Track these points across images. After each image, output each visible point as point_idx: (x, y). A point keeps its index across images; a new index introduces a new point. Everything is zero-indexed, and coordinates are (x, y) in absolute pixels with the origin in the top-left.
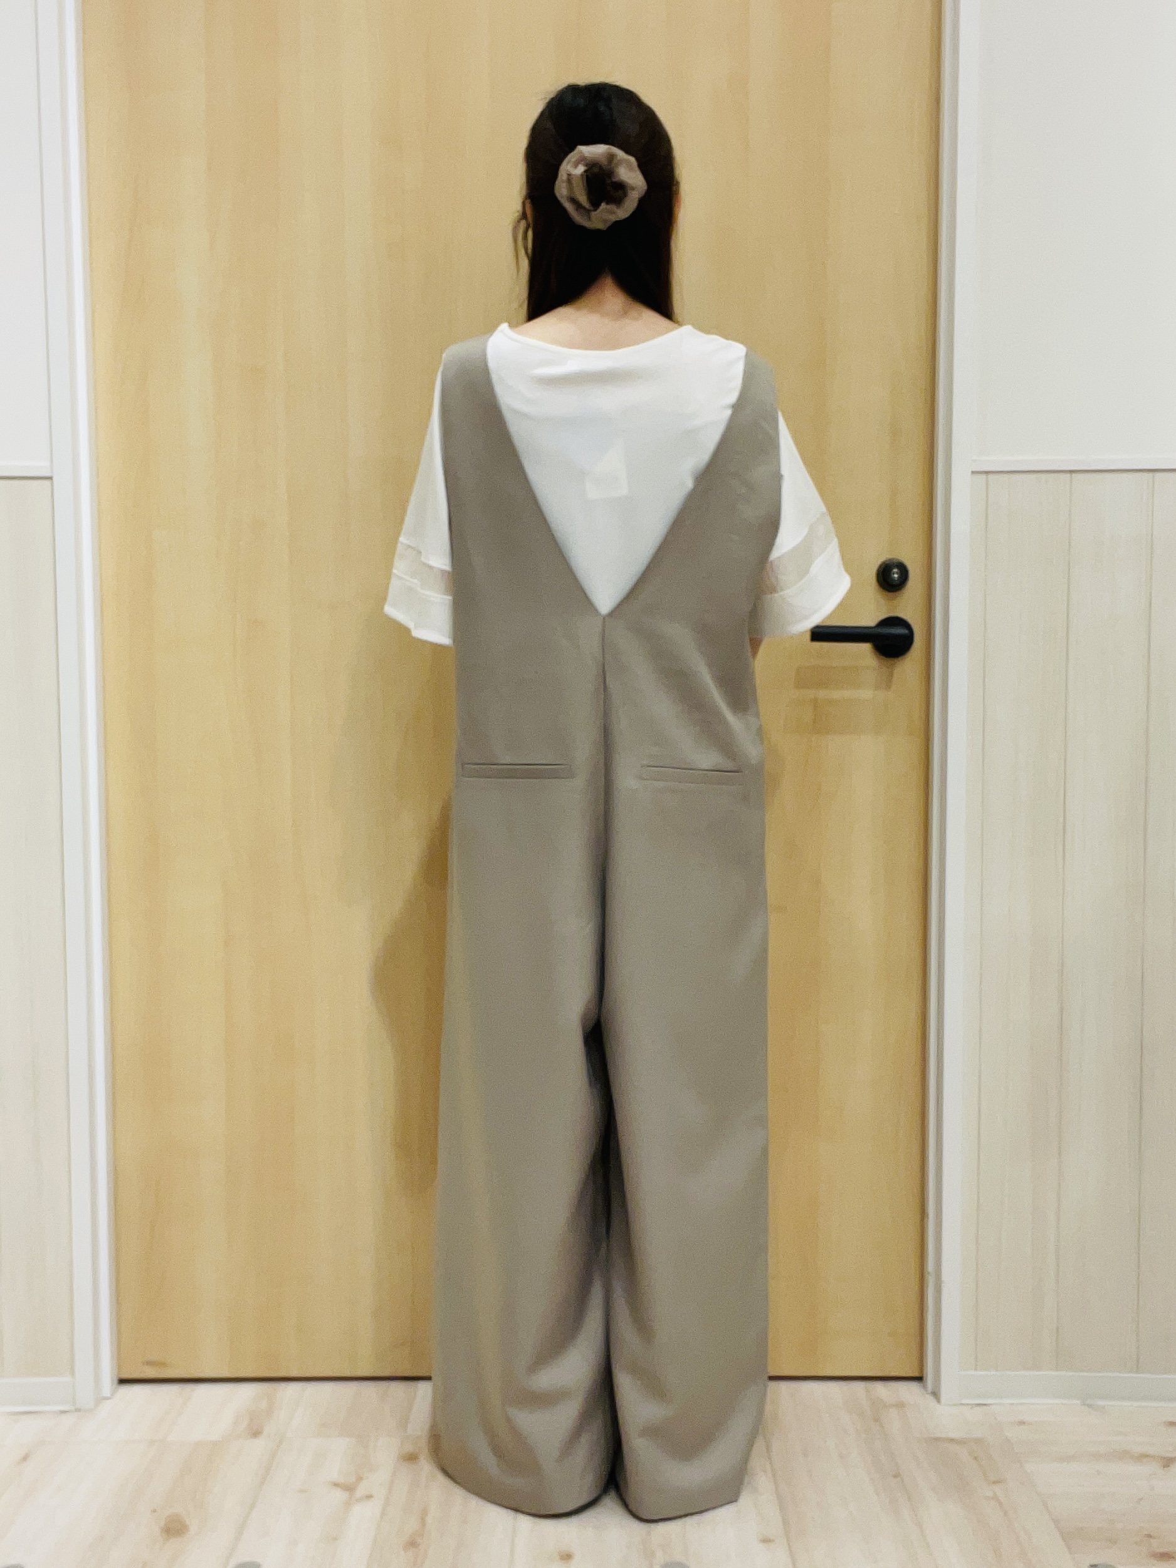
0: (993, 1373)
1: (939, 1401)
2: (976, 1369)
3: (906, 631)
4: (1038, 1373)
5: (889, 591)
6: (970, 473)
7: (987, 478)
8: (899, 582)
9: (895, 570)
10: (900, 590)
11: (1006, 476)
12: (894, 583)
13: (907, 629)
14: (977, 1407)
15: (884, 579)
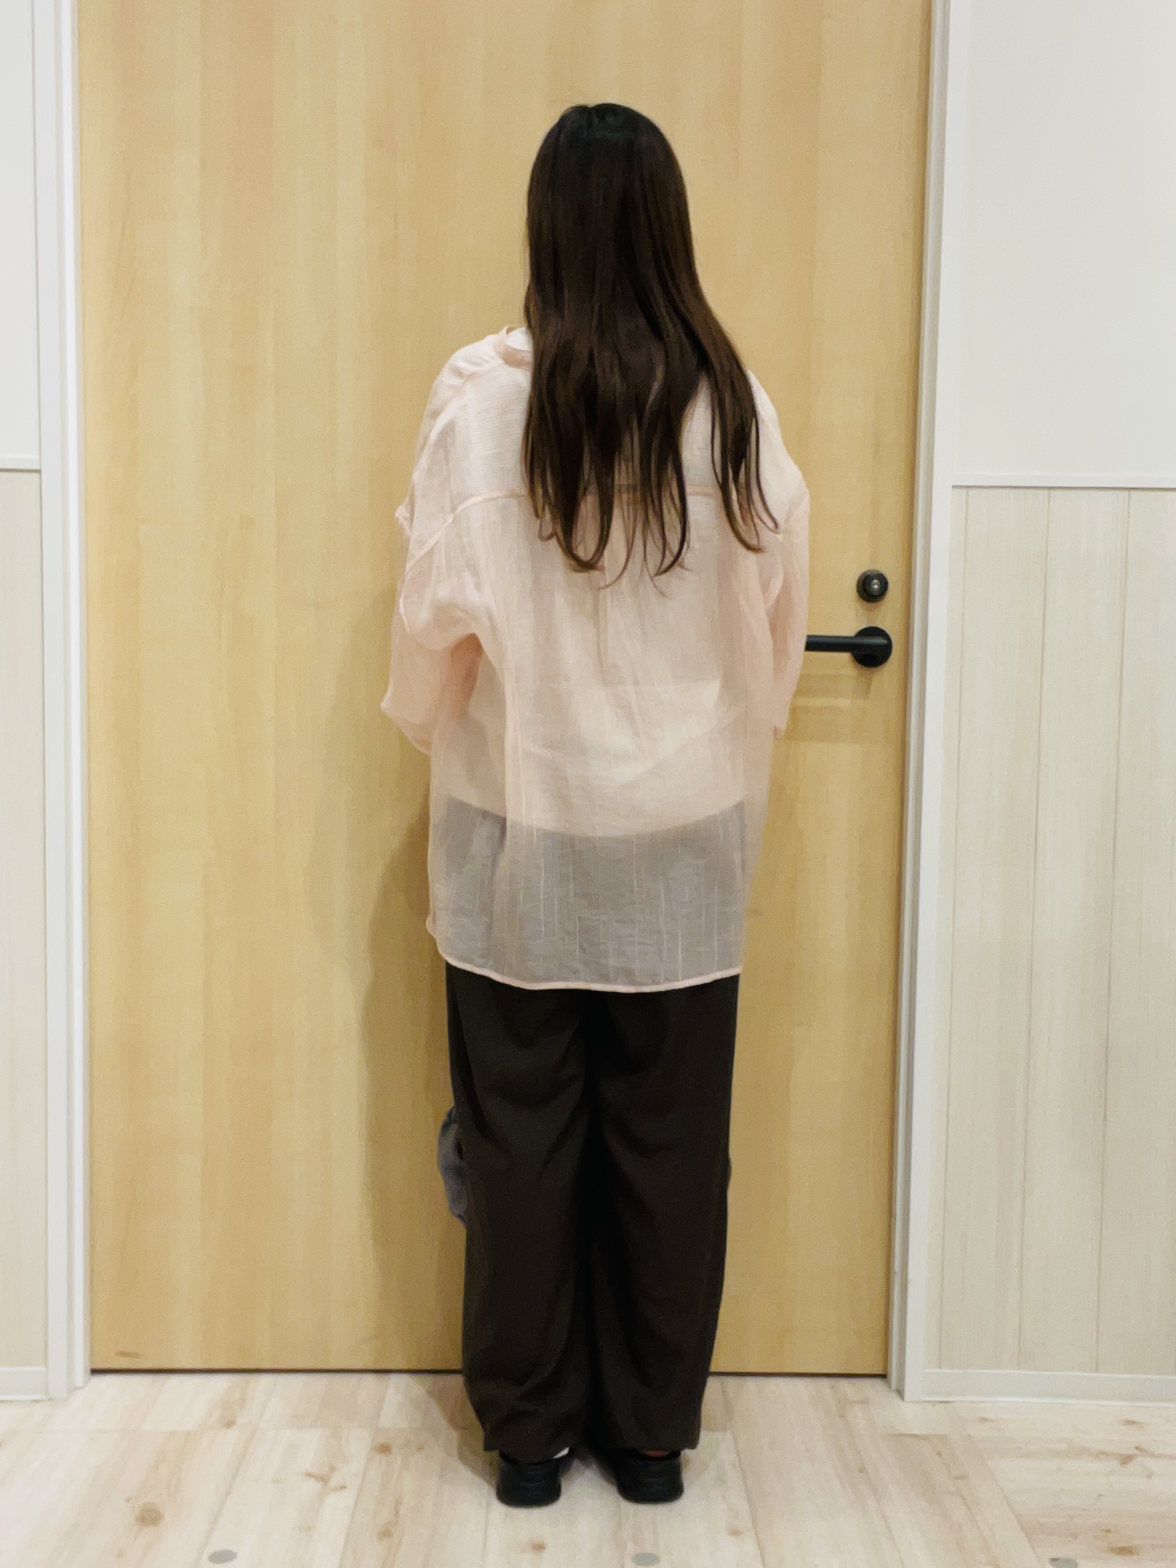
0: (956, 1371)
1: (902, 1398)
2: (940, 1368)
3: (884, 641)
4: (1001, 1372)
5: (869, 601)
6: (951, 488)
7: (968, 492)
8: (879, 594)
9: (875, 581)
10: (880, 600)
11: (986, 491)
12: (874, 594)
13: (885, 639)
14: (941, 1404)
15: (865, 590)
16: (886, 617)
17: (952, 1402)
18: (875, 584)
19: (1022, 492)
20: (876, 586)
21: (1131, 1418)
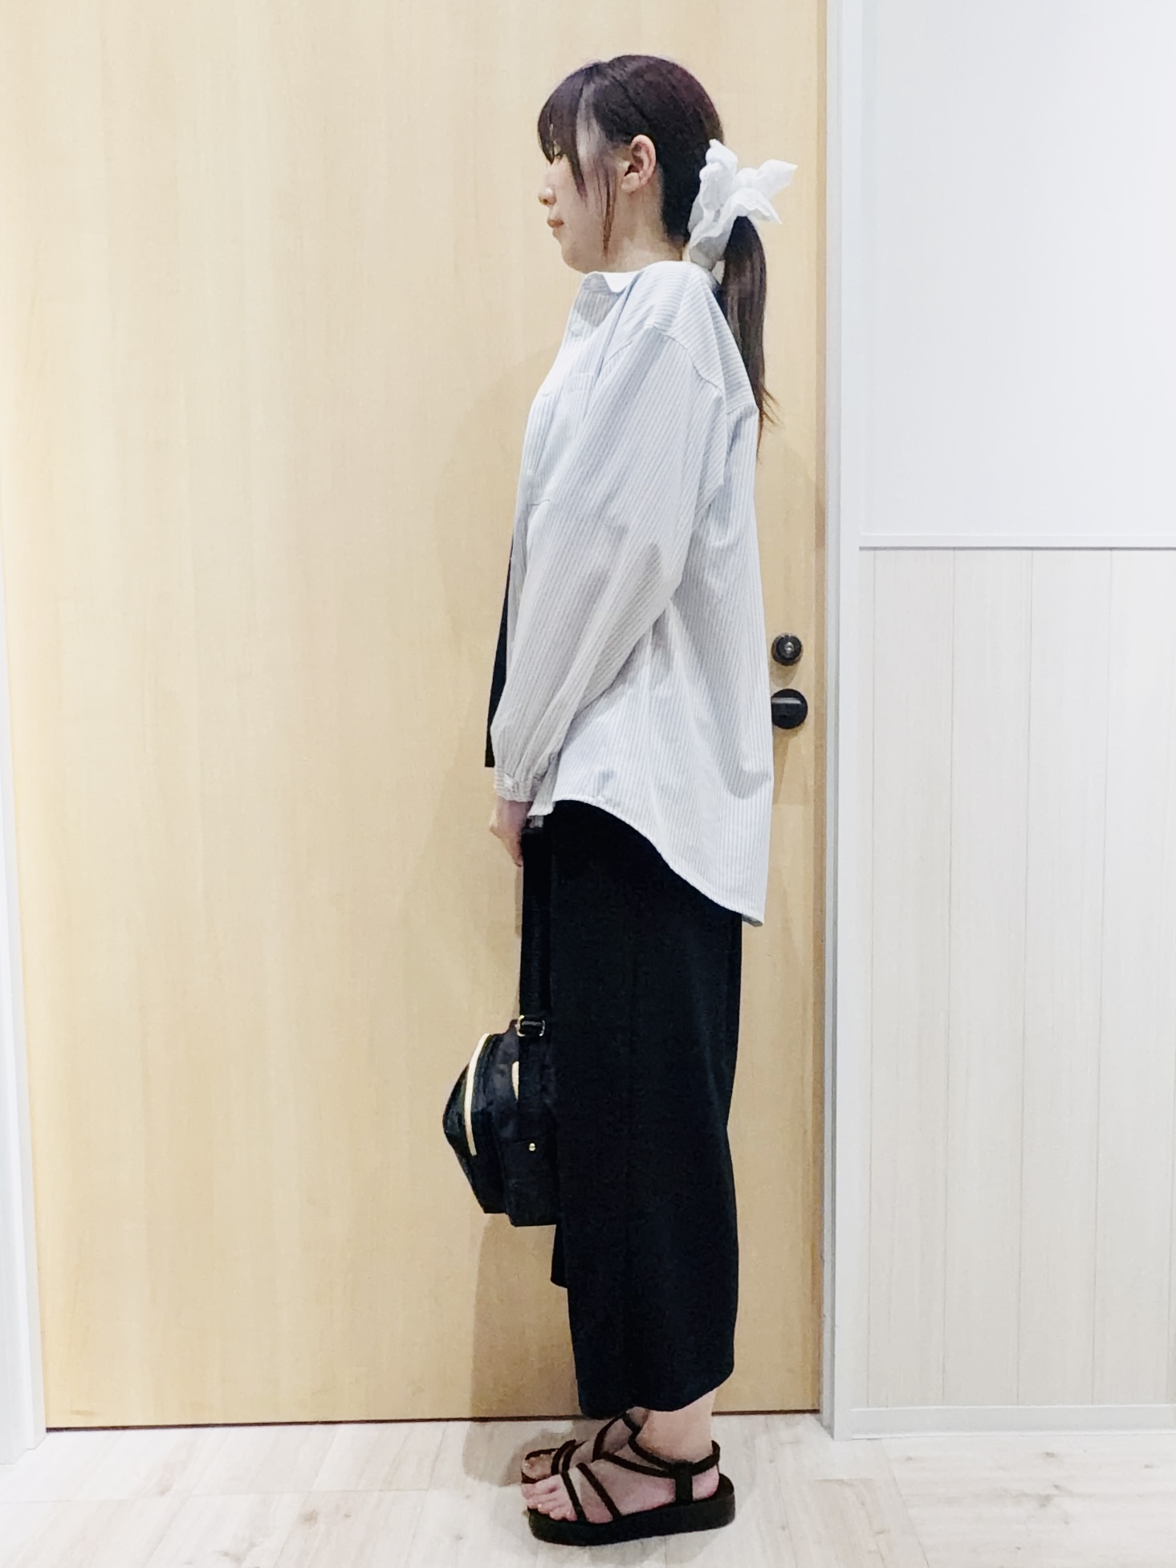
0: (884, 1409)
1: (832, 1436)
2: (868, 1407)
3: (798, 702)
4: (926, 1408)
5: (783, 664)
6: (858, 549)
7: (875, 557)
8: (792, 657)
9: (790, 644)
10: (792, 665)
11: (893, 552)
12: (788, 657)
13: (799, 700)
14: (869, 1442)
15: (779, 654)
16: (802, 679)
17: (880, 1439)
18: (790, 647)
19: (928, 552)
20: (789, 649)
21: (1050, 1451)
